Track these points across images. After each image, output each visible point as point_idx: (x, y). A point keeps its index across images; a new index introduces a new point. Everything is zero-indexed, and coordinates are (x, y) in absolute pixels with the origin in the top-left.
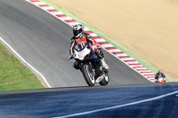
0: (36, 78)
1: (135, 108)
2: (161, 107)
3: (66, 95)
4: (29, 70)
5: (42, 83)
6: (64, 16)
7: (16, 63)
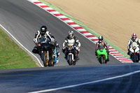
0: (32, 60)
7: (16, 48)
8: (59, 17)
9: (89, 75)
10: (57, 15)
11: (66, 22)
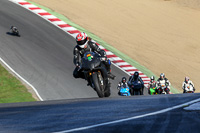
0: (26, 90)
1: (138, 123)
2: (167, 122)
3: (61, 109)
4: (18, 81)
5: (34, 96)
6: (57, 20)
7: (4, 73)
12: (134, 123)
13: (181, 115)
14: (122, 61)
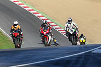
8: (32, 12)
9: (53, 54)
10: (30, 10)
11: (36, 15)
12: (66, 59)
13: (90, 55)
14: (60, 28)
